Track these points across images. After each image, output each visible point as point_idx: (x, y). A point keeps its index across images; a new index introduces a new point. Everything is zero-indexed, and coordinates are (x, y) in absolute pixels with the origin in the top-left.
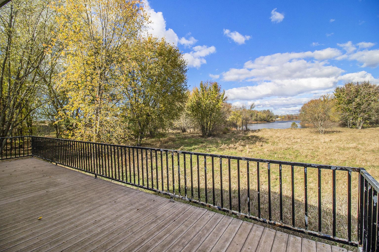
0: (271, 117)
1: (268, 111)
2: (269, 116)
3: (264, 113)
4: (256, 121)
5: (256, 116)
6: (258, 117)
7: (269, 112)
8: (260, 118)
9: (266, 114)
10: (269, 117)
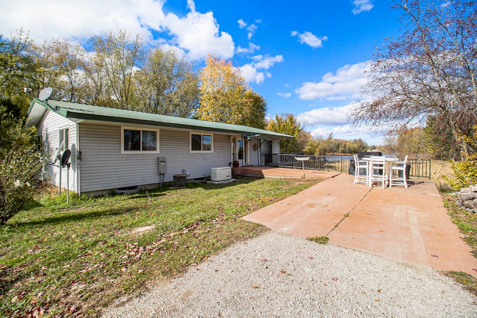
0: (364, 148)
1: (360, 140)
2: (361, 146)
3: (355, 142)
4: (344, 153)
5: (344, 147)
6: (347, 147)
7: (362, 141)
8: (349, 149)
9: (357, 144)
10: (361, 148)
